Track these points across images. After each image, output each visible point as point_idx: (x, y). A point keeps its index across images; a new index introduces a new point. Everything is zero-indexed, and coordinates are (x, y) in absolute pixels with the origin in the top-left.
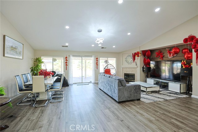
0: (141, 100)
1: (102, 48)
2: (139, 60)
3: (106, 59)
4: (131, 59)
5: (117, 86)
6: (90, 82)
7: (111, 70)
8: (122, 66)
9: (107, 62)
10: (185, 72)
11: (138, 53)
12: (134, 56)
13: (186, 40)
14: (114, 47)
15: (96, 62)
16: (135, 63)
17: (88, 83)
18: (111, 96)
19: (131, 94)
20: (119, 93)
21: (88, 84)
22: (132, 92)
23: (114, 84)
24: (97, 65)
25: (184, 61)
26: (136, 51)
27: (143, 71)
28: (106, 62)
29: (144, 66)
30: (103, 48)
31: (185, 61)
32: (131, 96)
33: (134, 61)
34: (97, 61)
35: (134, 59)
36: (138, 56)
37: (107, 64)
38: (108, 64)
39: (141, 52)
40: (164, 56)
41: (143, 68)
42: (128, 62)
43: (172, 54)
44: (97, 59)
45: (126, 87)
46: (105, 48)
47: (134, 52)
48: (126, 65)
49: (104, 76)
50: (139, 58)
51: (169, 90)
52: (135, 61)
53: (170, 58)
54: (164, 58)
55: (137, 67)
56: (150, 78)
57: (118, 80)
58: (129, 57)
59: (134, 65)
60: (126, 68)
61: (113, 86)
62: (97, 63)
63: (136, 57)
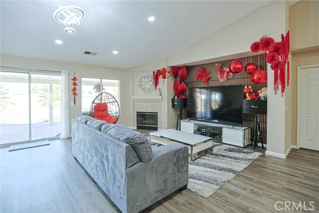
0: (188, 187)
1: (87, 53)
2: (166, 85)
3: (97, 80)
4: (150, 83)
5: (124, 163)
6: (57, 138)
7: (108, 104)
8: (132, 97)
9: (99, 89)
10: (253, 106)
11: (164, 70)
12: (157, 76)
13: (255, 47)
14: (115, 52)
15: (73, 87)
16: (158, 90)
17: (50, 139)
18: (104, 190)
19: (165, 181)
20: (129, 188)
21: (47, 142)
22: (169, 172)
23: (114, 156)
24: (75, 94)
25: (248, 87)
26: (160, 68)
27: (173, 106)
28: (99, 87)
29: (174, 98)
30: (89, 53)
31: (250, 87)
32: (166, 185)
33: (156, 86)
34: (75, 84)
35: (156, 83)
36: (164, 77)
37: (100, 93)
38: (103, 92)
39: (169, 69)
40: (210, 78)
41: (173, 100)
42: (144, 89)
43: (226, 74)
44: (75, 79)
45: (153, 160)
46: (95, 54)
47: (156, 69)
48: (139, 94)
49: (86, 123)
50: (166, 79)
51: (223, 142)
52: (158, 86)
53: (222, 80)
54: (210, 82)
55: (162, 98)
56: (187, 120)
57: (127, 140)
58: (147, 80)
59: (155, 94)
60: (141, 101)
61: (111, 159)
62: (74, 89)
63: (161, 79)
